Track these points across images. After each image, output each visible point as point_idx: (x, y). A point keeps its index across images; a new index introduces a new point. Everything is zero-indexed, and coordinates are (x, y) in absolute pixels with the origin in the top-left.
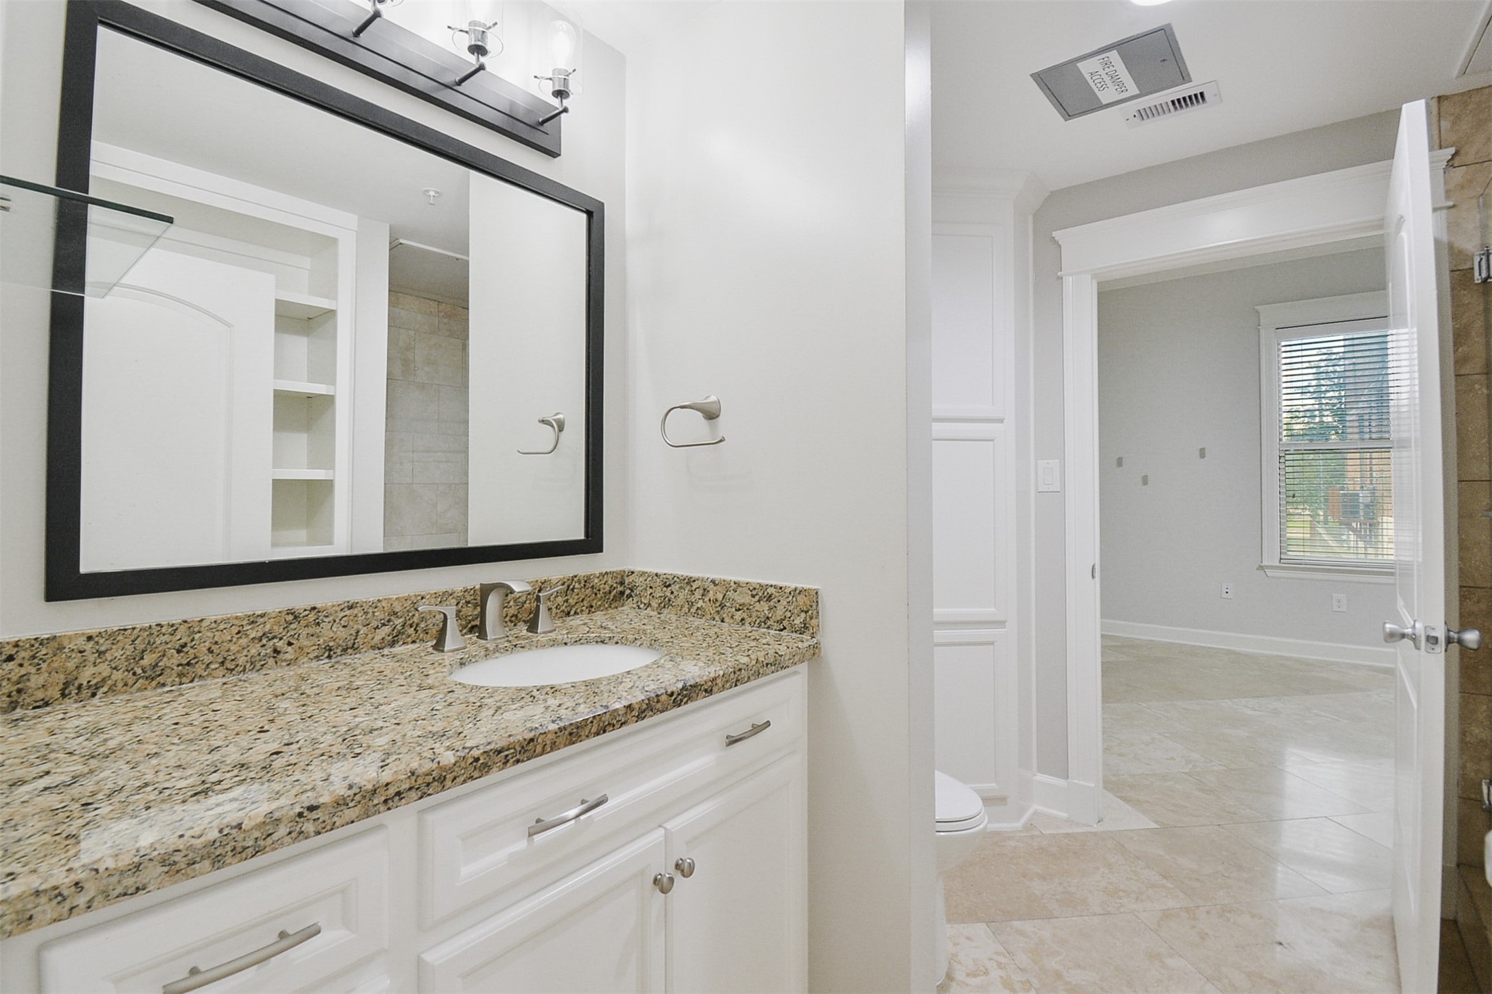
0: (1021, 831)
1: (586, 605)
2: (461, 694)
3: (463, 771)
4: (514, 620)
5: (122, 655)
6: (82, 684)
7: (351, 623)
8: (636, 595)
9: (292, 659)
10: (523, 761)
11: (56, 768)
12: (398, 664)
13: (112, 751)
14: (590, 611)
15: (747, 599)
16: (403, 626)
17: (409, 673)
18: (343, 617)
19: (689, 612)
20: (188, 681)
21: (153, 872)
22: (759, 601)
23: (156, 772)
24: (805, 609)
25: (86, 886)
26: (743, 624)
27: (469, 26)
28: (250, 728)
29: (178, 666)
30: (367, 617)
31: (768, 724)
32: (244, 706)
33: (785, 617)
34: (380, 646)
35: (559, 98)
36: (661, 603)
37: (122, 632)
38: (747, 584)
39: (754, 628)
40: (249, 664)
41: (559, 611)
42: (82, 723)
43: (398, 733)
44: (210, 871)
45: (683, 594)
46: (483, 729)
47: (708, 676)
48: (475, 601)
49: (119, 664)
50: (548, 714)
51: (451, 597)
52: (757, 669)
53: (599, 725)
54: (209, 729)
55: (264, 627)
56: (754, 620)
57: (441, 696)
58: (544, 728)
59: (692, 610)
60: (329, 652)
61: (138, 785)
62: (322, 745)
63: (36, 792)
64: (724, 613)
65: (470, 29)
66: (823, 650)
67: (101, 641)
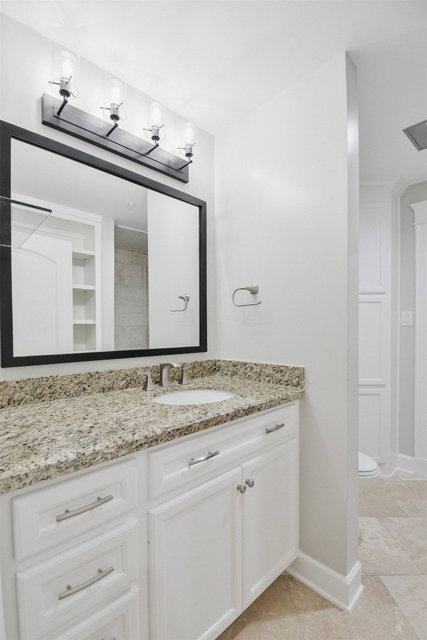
0: (391, 479)
1: (201, 374)
2: (158, 407)
3: (164, 437)
4: (173, 379)
5: (29, 389)
6: (15, 400)
7: (111, 379)
8: (221, 370)
9: (90, 392)
10: (187, 435)
11: (11, 431)
12: (130, 395)
13: (30, 425)
14: (202, 376)
15: (271, 372)
16: (131, 380)
17: (135, 399)
18: (108, 376)
19: (245, 377)
20: (53, 400)
21: (53, 471)
22: (277, 373)
23: (48, 433)
24: (298, 376)
25: (30, 475)
26: (269, 383)
27: (152, 127)
28: (80, 418)
29: (49, 393)
30: (117, 376)
31: (283, 425)
32: (75, 409)
33: (289, 379)
34: (122, 388)
35: (188, 157)
36: (232, 373)
37: (29, 380)
38: (271, 365)
39: (274, 384)
40: (75, 394)
41: (190, 376)
42: (17, 414)
43: (137, 421)
44: (74, 472)
45: (242, 370)
46: (170, 421)
47: (259, 403)
48: (157, 371)
49: (28, 392)
50: (195, 416)
51: (148, 369)
52: (279, 401)
53: (216, 421)
54: (64, 418)
55: (80, 379)
56: (274, 381)
57: (151, 408)
58: (195, 421)
59: (246, 377)
60: (103, 390)
61: (43, 437)
62: (108, 425)
63: (5, 440)
64: (260, 378)
65: (152, 129)
66: (306, 394)
67: (22, 383)
